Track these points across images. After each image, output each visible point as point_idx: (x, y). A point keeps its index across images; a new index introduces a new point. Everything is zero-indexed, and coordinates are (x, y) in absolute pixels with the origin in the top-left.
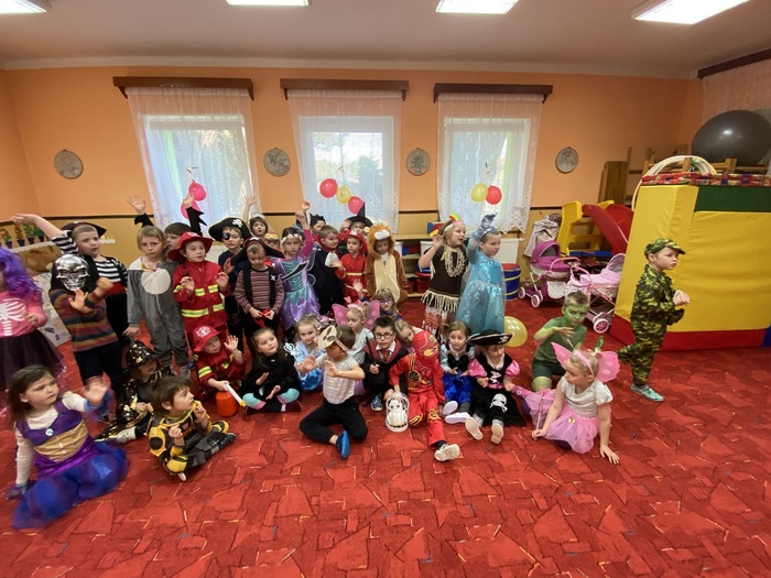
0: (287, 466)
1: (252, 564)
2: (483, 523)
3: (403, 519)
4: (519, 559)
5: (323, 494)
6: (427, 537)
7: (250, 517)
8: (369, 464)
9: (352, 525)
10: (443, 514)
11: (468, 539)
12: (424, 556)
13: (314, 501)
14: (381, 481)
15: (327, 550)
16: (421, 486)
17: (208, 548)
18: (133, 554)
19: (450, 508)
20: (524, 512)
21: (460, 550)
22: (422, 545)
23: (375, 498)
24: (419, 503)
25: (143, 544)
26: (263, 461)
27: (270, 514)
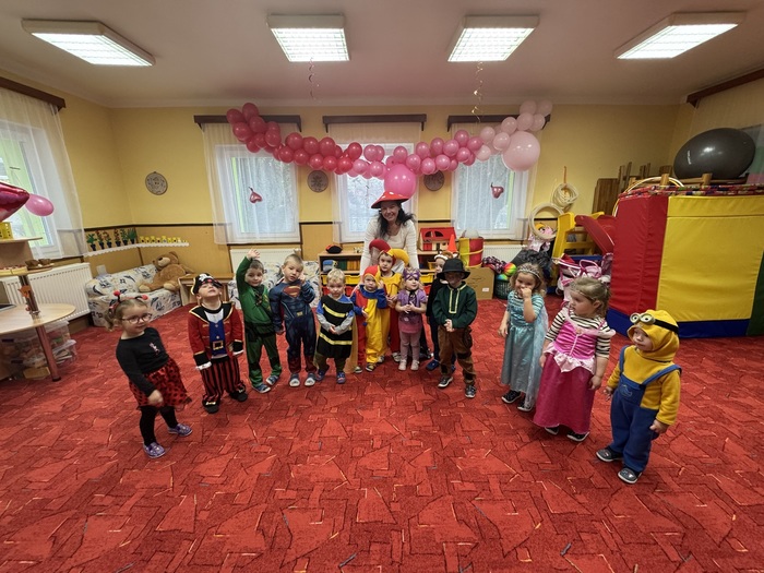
0: (327, 407)
1: (305, 463)
2: (478, 447)
3: (414, 443)
4: (504, 471)
5: (354, 425)
6: (434, 454)
7: (301, 436)
8: (391, 408)
9: (377, 444)
10: (446, 441)
11: (465, 457)
12: (430, 465)
13: (348, 429)
14: (399, 419)
15: (359, 458)
16: (430, 423)
17: (272, 453)
18: (219, 455)
19: (452, 437)
20: (510, 443)
21: (458, 463)
22: (430, 459)
23: (395, 429)
24: (428, 433)
25: (225, 449)
26: (310, 403)
27: (317, 435)
